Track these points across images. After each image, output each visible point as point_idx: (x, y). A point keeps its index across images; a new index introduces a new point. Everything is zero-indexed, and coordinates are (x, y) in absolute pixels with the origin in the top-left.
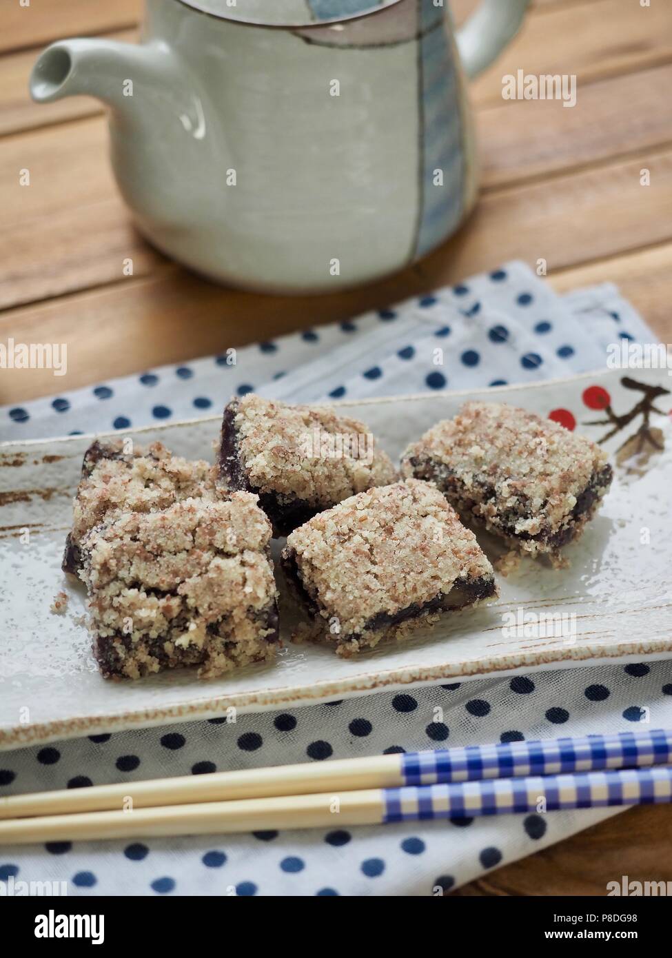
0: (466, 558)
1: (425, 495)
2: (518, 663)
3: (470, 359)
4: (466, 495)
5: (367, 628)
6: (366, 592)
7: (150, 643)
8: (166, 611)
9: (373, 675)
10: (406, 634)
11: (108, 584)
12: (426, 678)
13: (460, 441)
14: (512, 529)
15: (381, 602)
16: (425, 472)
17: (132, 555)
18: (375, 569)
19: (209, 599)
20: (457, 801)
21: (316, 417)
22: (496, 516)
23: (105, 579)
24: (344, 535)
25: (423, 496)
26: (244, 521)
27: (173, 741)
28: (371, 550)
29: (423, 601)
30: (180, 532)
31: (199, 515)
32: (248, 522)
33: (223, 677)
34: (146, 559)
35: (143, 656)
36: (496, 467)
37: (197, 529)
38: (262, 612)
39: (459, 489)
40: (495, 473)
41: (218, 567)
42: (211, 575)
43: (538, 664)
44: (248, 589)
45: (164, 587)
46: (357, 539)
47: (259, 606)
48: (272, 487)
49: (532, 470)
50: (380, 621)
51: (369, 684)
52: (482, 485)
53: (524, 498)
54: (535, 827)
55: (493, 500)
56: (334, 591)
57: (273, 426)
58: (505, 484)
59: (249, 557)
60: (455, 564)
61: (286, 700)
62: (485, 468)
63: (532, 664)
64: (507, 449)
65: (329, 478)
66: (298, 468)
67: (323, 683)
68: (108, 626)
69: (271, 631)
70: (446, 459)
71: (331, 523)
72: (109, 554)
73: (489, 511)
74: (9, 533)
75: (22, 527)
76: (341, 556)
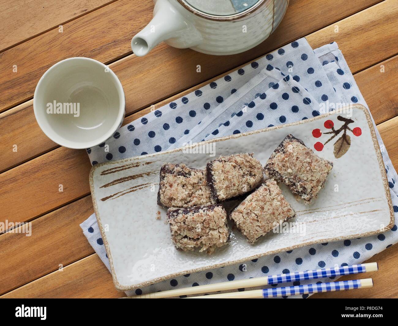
3: (285, 96)
4: (286, 184)
6: (256, 232)
8: (196, 244)
11: (178, 236)
13: (284, 165)
14: (300, 196)
15: (261, 234)
17: (184, 229)
18: (259, 224)
19: (209, 242)
21: (237, 164)
24: (249, 213)
26: (219, 219)
28: (257, 218)
30: (198, 223)
31: (204, 218)
34: (189, 230)
36: (296, 176)
37: (204, 222)
40: (296, 178)
42: (210, 236)
44: (221, 240)
45: (195, 238)
46: (253, 214)
49: (308, 179)
52: (291, 182)
53: (305, 188)
55: (295, 187)
56: (247, 232)
57: (224, 177)
58: (299, 184)
59: (221, 230)
60: (283, 216)
62: (292, 177)
64: (300, 170)
66: (233, 190)
68: (178, 247)
70: (279, 171)
71: (244, 210)
73: (293, 189)
74: (138, 188)
75: (142, 185)
76: (248, 221)
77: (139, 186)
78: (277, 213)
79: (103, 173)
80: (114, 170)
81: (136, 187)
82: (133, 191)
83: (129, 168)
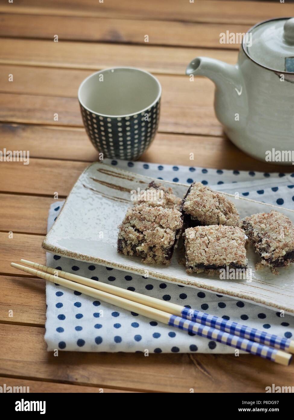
0: (238, 257)
1: (237, 233)
2: (236, 295)
4: (253, 239)
5: (196, 266)
6: (200, 255)
7: (133, 246)
8: (138, 237)
9: (189, 281)
10: (212, 274)
11: (126, 223)
12: (205, 288)
13: (261, 221)
14: (261, 255)
15: (203, 260)
16: (246, 227)
17: (137, 217)
18: (207, 249)
19: (151, 238)
20: (191, 327)
21: (218, 197)
22: (258, 249)
23: (126, 222)
24: (203, 235)
25: (236, 233)
26: (172, 219)
27: (129, 278)
28: (208, 243)
29: (218, 265)
30: (152, 215)
31: (160, 212)
32: (173, 220)
33: (149, 264)
34: (140, 220)
35: (129, 249)
36: (267, 233)
37: (157, 216)
38: (165, 249)
39: (252, 236)
40: (265, 235)
41: (157, 230)
42: (155, 231)
43: (242, 298)
44: (162, 240)
45: (140, 230)
46: (206, 238)
47: (165, 246)
48: (189, 213)
49: (276, 238)
50: (200, 265)
51: (187, 283)
52: (259, 237)
53: (269, 246)
54: (212, 345)
55: (260, 243)
56: (191, 251)
57: (200, 194)
58: (266, 239)
59: (168, 230)
60: (233, 258)
61: (160, 277)
62: (262, 232)
63: (240, 297)
64: (273, 229)
65: (211, 217)
66: (200, 210)
67: (173, 277)
68: (122, 236)
69: (167, 256)
70: (253, 225)
71: (201, 230)
72: (130, 214)
73: (258, 246)
74: (119, 200)
75: (124, 200)
76: (198, 241)
77: (121, 199)
78: (229, 251)
79: (100, 170)
80: (109, 173)
81: (118, 198)
82: (114, 200)
83: (124, 178)
